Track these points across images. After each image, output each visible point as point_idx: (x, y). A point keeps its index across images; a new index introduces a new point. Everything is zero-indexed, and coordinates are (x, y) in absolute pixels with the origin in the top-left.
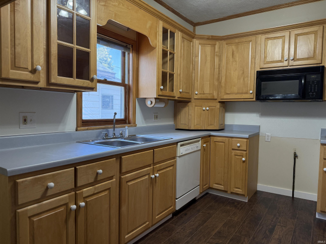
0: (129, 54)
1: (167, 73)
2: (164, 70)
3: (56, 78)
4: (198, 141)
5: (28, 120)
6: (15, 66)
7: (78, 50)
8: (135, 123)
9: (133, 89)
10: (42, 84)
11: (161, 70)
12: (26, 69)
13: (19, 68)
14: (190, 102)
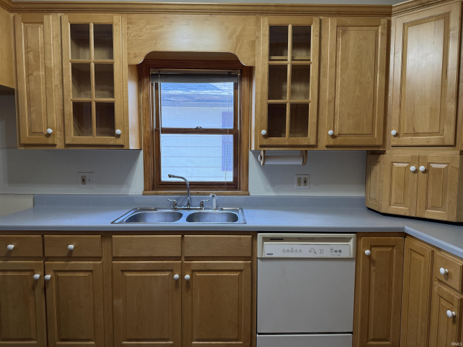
1: (283, 107)
2: (276, 101)
3: (73, 138)
4: (347, 240)
6: (32, 132)
7: (97, 105)
8: (247, 189)
9: (243, 138)
10: (61, 144)
11: (267, 102)
13: (35, 133)
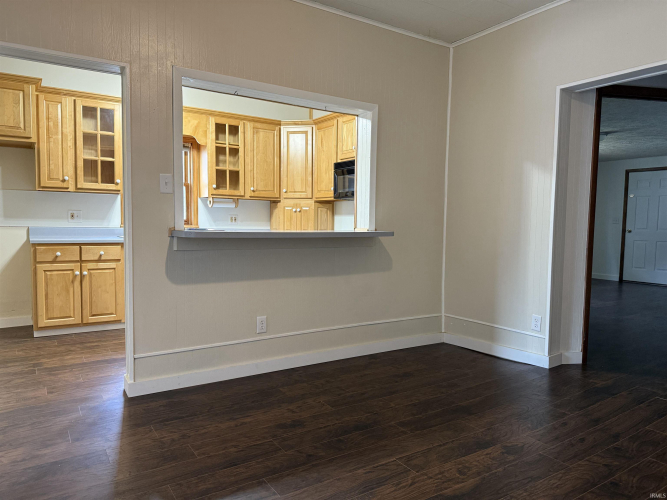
0: (186, 154)
1: (225, 171)
2: (221, 167)
3: (82, 184)
5: (75, 215)
6: (50, 178)
7: (102, 162)
8: (197, 225)
9: (194, 189)
10: (72, 188)
11: (215, 168)
12: (58, 179)
13: (53, 179)
14: (279, 201)
